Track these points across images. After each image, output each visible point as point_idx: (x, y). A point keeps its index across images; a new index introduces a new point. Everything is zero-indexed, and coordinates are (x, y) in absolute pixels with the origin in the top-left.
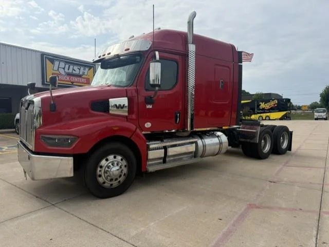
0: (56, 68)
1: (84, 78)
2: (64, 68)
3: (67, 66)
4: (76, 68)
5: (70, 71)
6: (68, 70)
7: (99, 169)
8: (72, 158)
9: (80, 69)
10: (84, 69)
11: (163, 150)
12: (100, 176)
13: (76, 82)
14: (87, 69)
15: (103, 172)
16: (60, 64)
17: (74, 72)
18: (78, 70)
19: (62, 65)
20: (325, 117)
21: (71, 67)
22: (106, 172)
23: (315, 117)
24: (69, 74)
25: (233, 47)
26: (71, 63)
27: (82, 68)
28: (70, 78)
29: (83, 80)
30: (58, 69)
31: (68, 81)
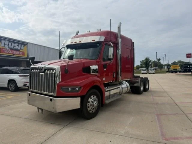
0: (3, 45)
1: (21, 52)
2: (8, 45)
3: (10, 44)
4: (15, 45)
5: (12, 47)
6: (11, 46)
7: (88, 103)
8: (80, 98)
9: (18, 46)
10: (21, 46)
11: (109, 92)
12: (89, 107)
13: (16, 54)
14: (23, 46)
15: (90, 105)
16: (6, 42)
17: (14, 47)
18: (18, 47)
19: (7, 43)
20: (146, 73)
21: (13, 44)
22: (91, 105)
23: (142, 73)
24: (11, 49)
25: (131, 40)
26: (13, 42)
27: (20, 45)
28: (12, 52)
29: (20, 53)
30: (4, 45)
31: (11, 54)
